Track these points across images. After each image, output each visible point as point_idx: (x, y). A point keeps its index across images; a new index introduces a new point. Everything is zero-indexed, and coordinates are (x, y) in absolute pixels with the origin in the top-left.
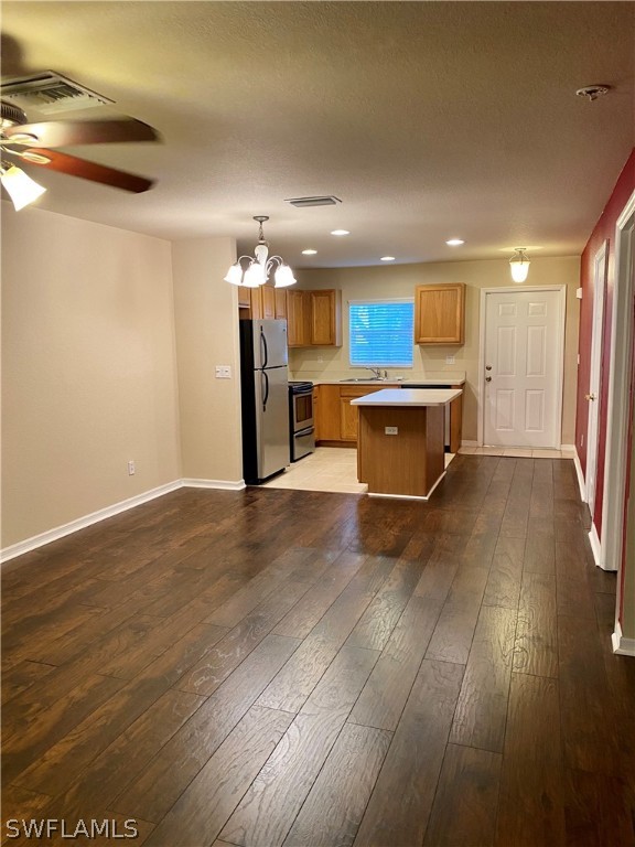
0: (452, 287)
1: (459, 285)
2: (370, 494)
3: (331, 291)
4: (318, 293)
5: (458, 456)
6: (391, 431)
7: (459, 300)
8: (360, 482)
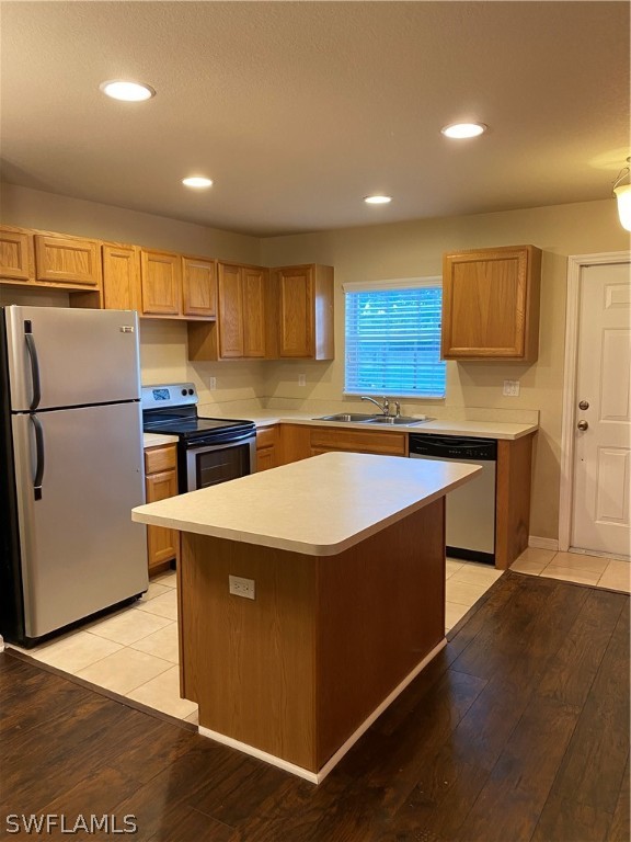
0: (508, 255)
1: (522, 249)
2: (203, 731)
3: (308, 267)
4: (290, 272)
5: (509, 577)
6: (242, 588)
7: (522, 279)
8: (183, 696)
